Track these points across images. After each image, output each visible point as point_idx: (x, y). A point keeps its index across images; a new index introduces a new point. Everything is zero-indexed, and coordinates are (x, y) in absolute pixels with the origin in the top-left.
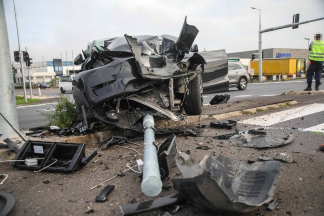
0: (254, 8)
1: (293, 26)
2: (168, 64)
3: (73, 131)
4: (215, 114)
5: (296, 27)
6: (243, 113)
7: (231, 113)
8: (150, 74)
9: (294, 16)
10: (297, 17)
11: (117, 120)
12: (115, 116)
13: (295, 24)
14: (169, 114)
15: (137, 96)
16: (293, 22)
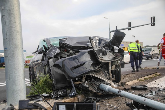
0: (106, 18)
1: (128, 29)
2: (108, 54)
3: (59, 96)
4: (127, 82)
5: (130, 29)
6: (139, 81)
7: (133, 81)
8: (101, 60)
9: (128, 23)
10: (130, 24)
11: (88, 88)
12: (87, 85)
13: (129, 27)
14: (111, 82)
15: (94, 72)
16: (128, 27)
